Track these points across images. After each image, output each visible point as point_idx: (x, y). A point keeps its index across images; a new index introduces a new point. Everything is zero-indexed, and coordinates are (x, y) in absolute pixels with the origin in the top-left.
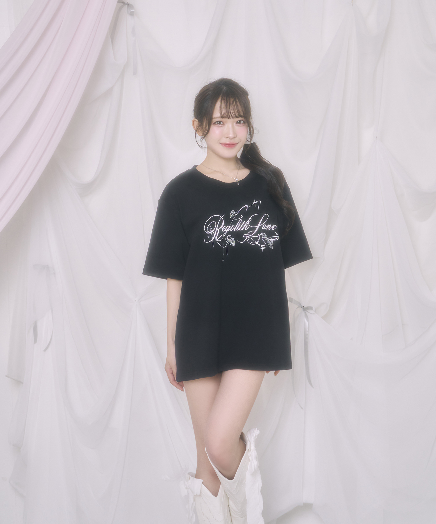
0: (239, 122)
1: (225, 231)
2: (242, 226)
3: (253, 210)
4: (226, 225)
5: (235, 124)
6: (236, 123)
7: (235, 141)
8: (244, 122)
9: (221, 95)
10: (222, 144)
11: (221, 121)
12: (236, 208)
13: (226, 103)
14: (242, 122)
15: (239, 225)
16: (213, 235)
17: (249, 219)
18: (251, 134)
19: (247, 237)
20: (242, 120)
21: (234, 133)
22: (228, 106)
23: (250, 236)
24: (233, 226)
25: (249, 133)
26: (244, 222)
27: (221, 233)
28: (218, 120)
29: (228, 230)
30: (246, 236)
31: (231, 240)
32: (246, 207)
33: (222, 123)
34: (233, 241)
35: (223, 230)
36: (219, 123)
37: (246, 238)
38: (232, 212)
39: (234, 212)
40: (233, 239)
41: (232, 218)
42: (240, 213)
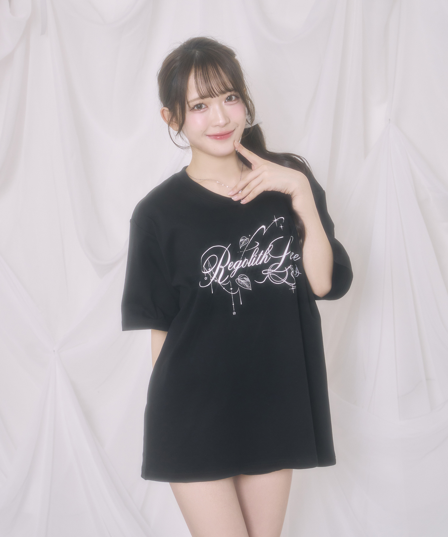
0: (229, 99)
1: (233, 269)
2: (260, 257)
3: (273, 232)
4: (235, 258)
5: (223, 103)
6: (225, 102)
7: (229, 128)
8: (237, 97)
9: (193, 67)
10: (209, 136)
11: (202, 104)
12: (249, 232)
14: (234, 97)
15: (254, 257)
16: (212, 275)
17: (270, 246)
19: (268, 273)
20: (233, 95)
21: (226, 116)
22: (207, 80)
23: (273, 271)
24: (246, 260)
25: (247, 111)
26: (263, 251)
27: (227, 272)
28: (198, 102)
29: (238, 267)
31: (245, 282)
32: (263, 229)
33: (203, 106)
34: (248, 283)
35: (230, 268)
36: (199, 107)
37: (267, 275)
38: (243, 240)
39: (244, 238)
40: (248, 279)
41: (243, 248)
42: (256, 239)
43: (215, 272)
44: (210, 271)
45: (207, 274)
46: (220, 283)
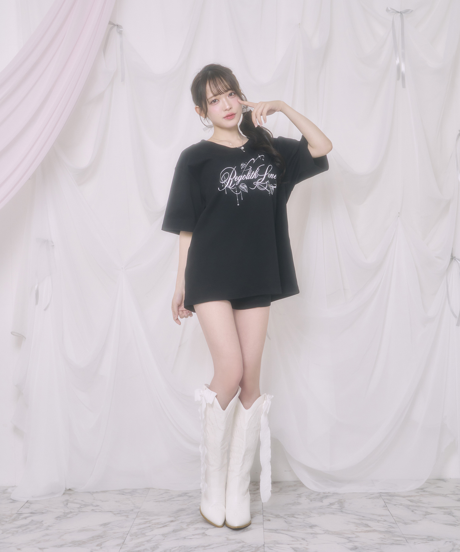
0: (231, 95)
1: (238, 181)
2: (252, 175)
3: (259, 162)
4: (238, 175)
6: (228, 96)
8: (235, 94)
11: (216, 99)
12: (245, 161)
13: (214, 83)
14: (233, 94)
15: (249, 174)
16: (226, 184)
17: (257, 169)
20: (232, 92)
21: (230, 105)
22: (216, 86)
23: (259, 183)
24: (244, 175)
26: (254, 172)
27: (234, 182)
28: (213, 99)
29: (240, 180)
30: (256, 183)
31: (244, 187)
32: (253, 160)
33: (217, 101)
34: (246, 188)
35: (236, 180)
36: (214, 101)
37: (256, 185)
39: (243, 164)
40: (246, 186)
41: (243, 169)
42: (250, 164)
43: (227, 182)
44: (225, 182)
45: (223, 183)
46: (230, 188)
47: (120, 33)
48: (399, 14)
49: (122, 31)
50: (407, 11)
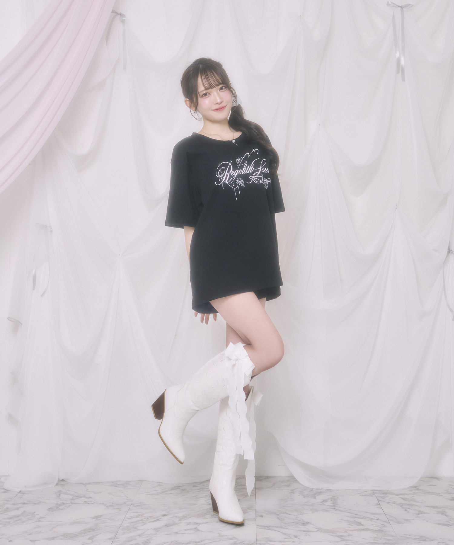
0: (221, 89)
1: (234, 175)
2: (248, 169)
3: (253, 156)
4: (235, 169)
5: (218, 91)
6: (219, 90)
7: (223, 104)
8: (225, 87)
9: (199, 73)
10: (213, 110)
11: (207, 93)
12: (240, 156)
13: (205, 76)
14: (224, 88)
15: (245, 169)
16: (223, 179)
17: (252, 163)
18: (234, 95)
19: (253, 178)
20: (224, 86)
21: (220, 98)
22: (208, 79)
23: (255, 177)
24: (240, 170)
25: (232, 95)
26: (249, 166)
28: (205, 92)
29: (237, 174)
31: (241, 182)
32: (248, 154)
33: (208, 94)
34: (242, 182)
35: (232, 174)
36: (206, 95)
37: (252, 179)
38: (238, 159)
39: (239, 159)
41: (239, 164)
42: (245, 159)
43: (224, 177)
44: (221, 176)
45: (220, 178)
46: (227, 183)
47: (123, 22)
48: (400, 8)
49: (125, 20)
50: (407, 6)
